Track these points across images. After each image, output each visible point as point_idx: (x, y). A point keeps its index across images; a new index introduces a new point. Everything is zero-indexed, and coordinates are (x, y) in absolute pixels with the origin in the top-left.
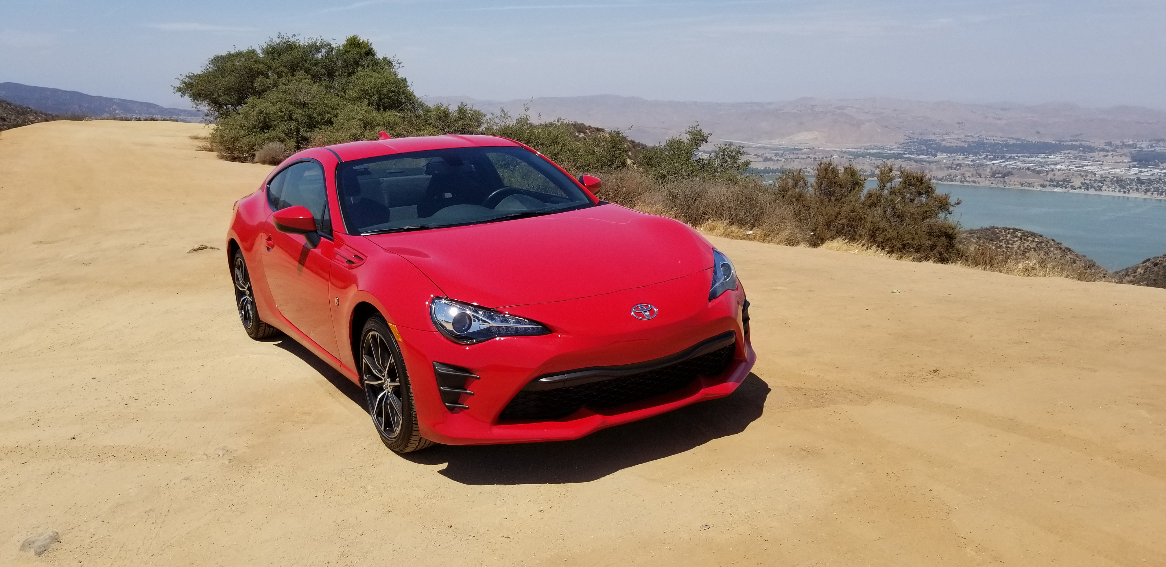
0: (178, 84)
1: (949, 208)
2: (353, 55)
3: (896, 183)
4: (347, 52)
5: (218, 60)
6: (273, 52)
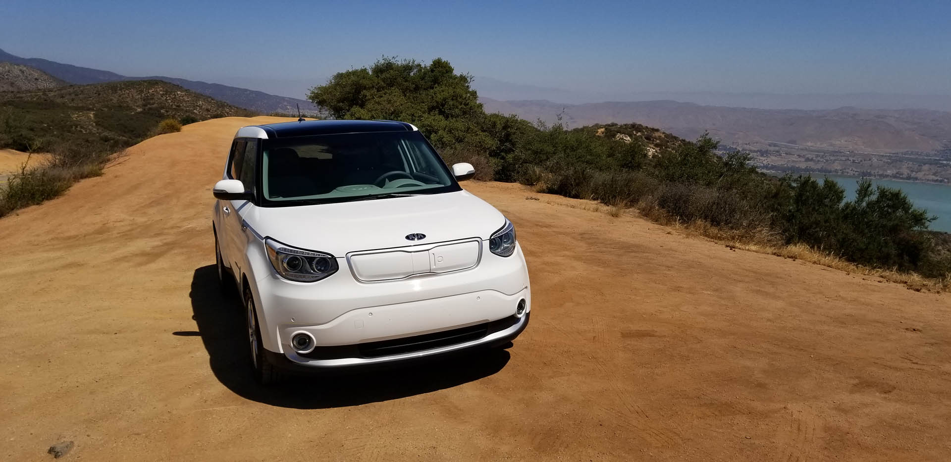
0: (310, 94)
1: (925, 223)
2: (436, 73)
3: (874, 198)
4: (432, 71)
5: (340, 76)
6: (379, 70)
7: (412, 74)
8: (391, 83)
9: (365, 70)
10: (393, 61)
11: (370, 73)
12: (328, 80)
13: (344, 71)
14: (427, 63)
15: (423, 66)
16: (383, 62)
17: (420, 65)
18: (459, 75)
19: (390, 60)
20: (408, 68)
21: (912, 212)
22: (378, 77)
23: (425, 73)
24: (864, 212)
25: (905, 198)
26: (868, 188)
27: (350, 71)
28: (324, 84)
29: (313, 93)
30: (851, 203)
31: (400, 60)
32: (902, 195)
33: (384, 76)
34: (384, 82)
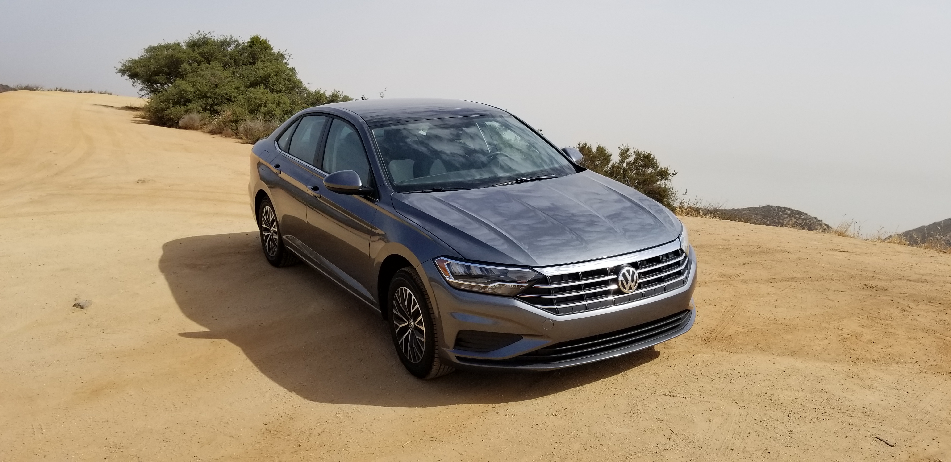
0: (120, 66)
1: (668, 177)
2: (255, 49)
3: (631, 159)
4: (251, 47)
5: (152, 50)
6: (193, 45)
7: (229, 50)
8: (208, 58)
9: (179, 44)
10: (208, 36)
11: (185, 48)
12: (139, 53)
13: (156, 45)
14: (245, 38)
15: (241, 42)
16: (198, 37)
17: (238, 41)
18: (277, 52)
19: (206, 35)
20: (225, 43)
21: (660, 170)
22: (194, 51)
23: (243, 49)
24: (625, 171)
25: (653, 158)
26: (627, 152)
27: (162, 44)
28: (136, 57)
29: (124, 65)
30: (616, 163)
31: (217, 36)
32: (651, 157)
33: (200, 50)
34: (202, 57)
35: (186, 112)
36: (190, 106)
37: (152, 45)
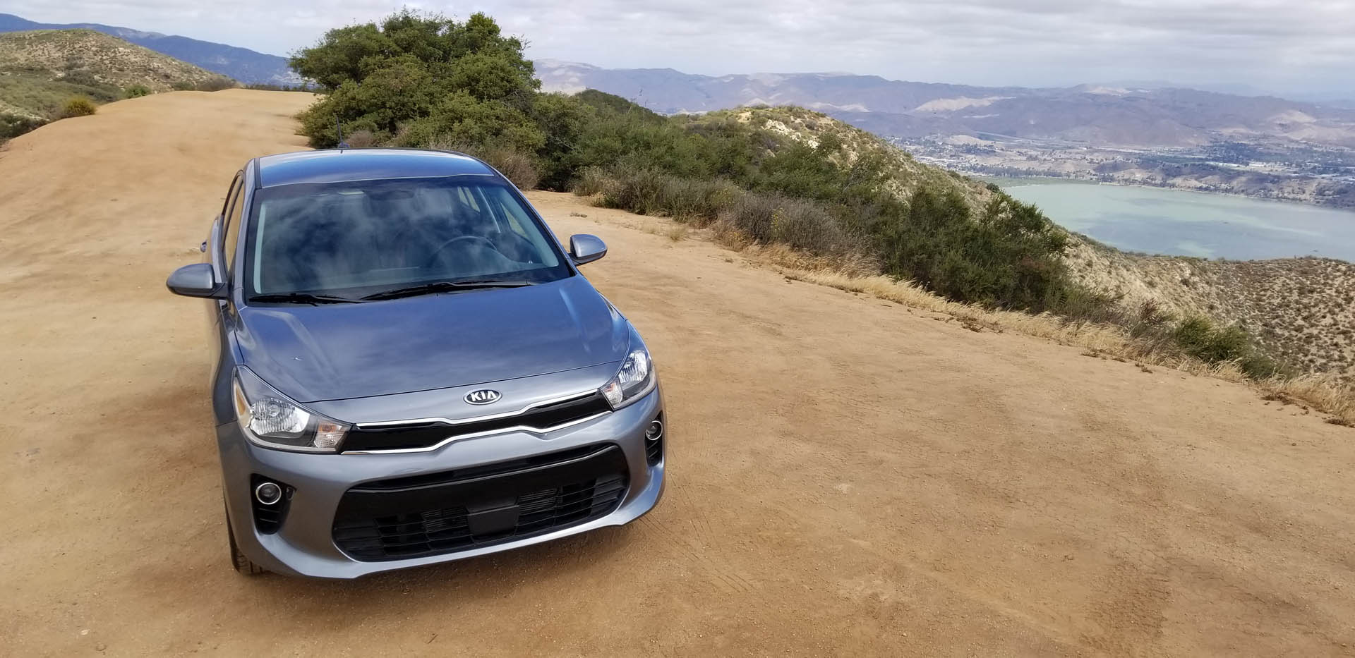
0: (290, 60)
2: (475, 33)
4: (469, 30)
5: (334, 34)
6: (392, 27)
7: (440, 33)
8: (406, 47)
9: (372, 26)
10: (412, 14)
11: (380, 31)
12: (317, 40)
13: (341, 27)
14: (463, 20)
15: (455, 22)
16: (400, 15)
17: (450, 22)
18: (508, 38)
19: (408, 14)
20: (433, 26)
22: (390, 36)
23: (458, 34)
27: (351, 26)
28: (311, 47)
29: (295, 58)
31: (423, 14)
33: (398, 35)
34: (398, 45)
35: (355, 129)
36: (360, 121)
37: (336, 29)
